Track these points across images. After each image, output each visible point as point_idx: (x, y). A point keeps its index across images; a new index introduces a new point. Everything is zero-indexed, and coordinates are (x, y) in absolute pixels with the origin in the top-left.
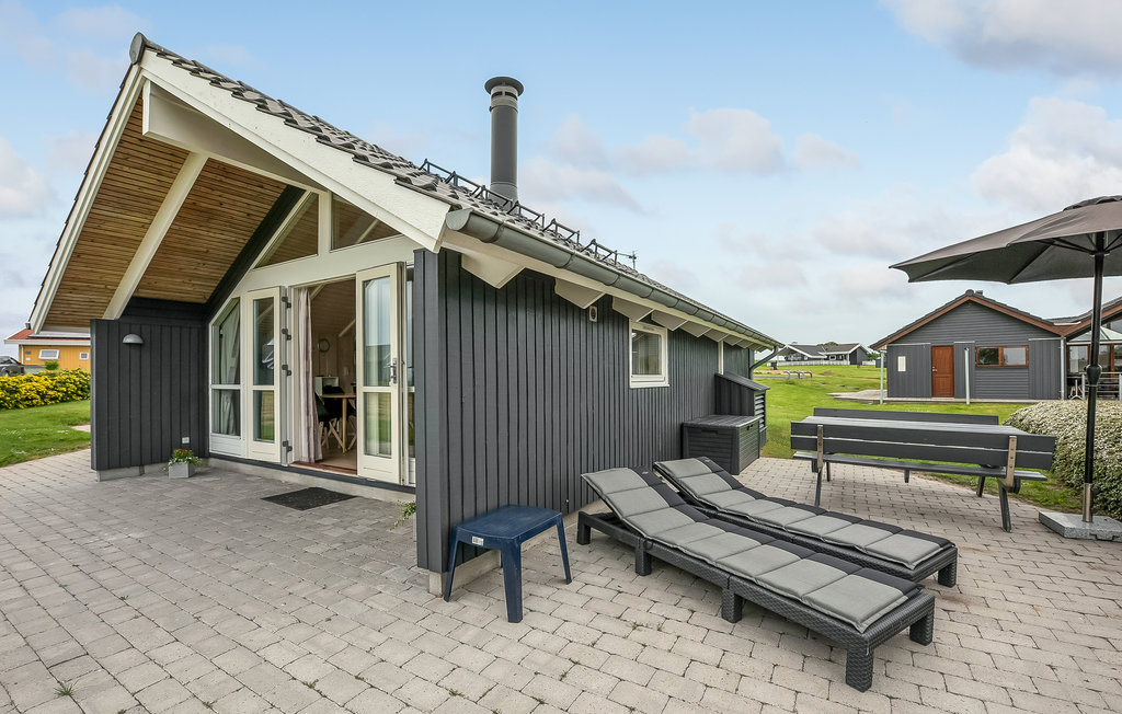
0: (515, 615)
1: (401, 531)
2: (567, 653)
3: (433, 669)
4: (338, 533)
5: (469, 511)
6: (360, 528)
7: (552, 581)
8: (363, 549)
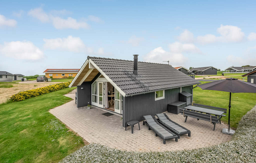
0: (132, 133)
1: (121, 121)
2: (137, 137)
3: (124, 137)
4: (113, 121)
5: (128, 121)
6: (115, 120)
7: (138, 130)
8: (116, 123)
